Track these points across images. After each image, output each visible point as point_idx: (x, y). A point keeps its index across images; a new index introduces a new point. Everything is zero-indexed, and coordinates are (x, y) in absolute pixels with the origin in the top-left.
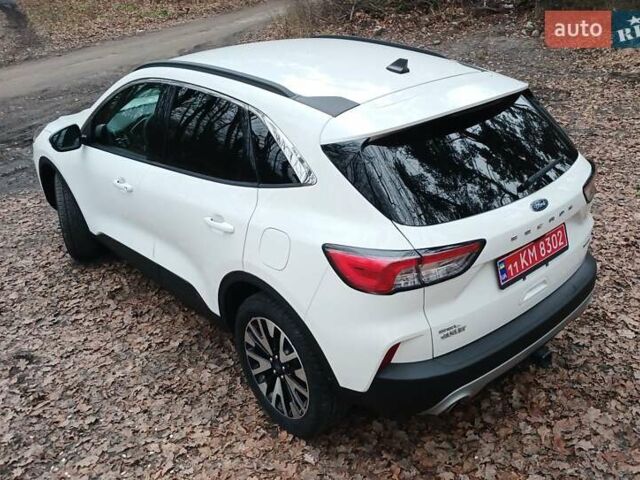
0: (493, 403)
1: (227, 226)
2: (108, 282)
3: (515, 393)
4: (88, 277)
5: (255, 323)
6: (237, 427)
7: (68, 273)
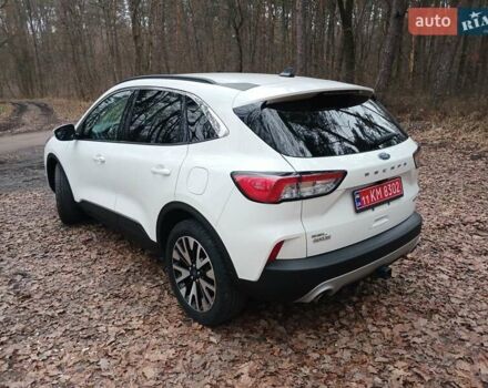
0: (348, 313)
1: (166, 171)
2: (83, 235)
3: (364, 307)
4: (70, 233)
5: (181, 242)
6: (163, 319)
7: (57, 230)
